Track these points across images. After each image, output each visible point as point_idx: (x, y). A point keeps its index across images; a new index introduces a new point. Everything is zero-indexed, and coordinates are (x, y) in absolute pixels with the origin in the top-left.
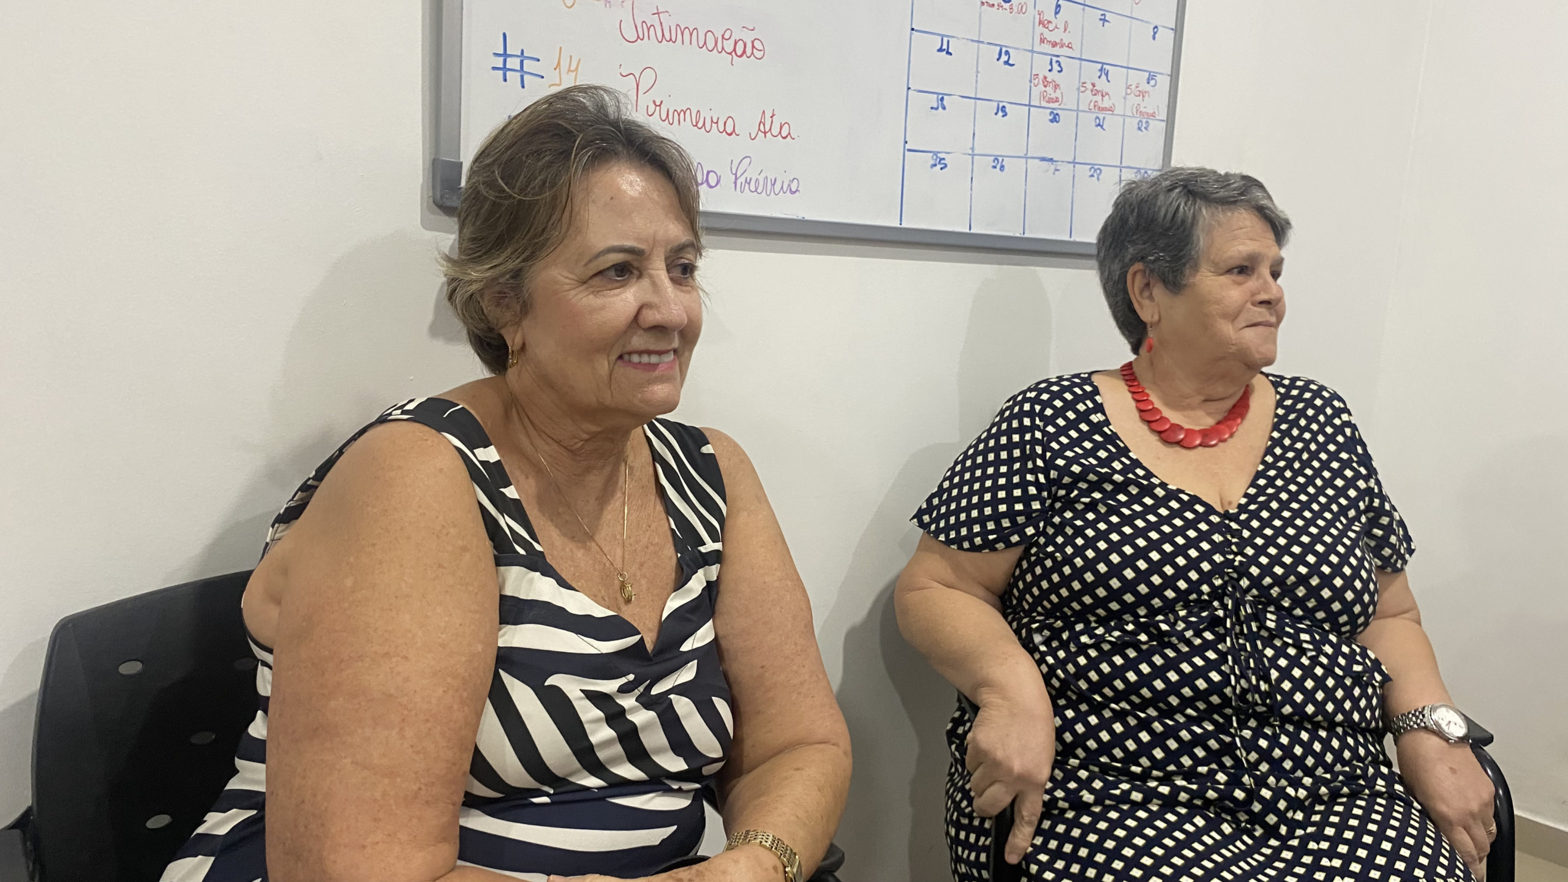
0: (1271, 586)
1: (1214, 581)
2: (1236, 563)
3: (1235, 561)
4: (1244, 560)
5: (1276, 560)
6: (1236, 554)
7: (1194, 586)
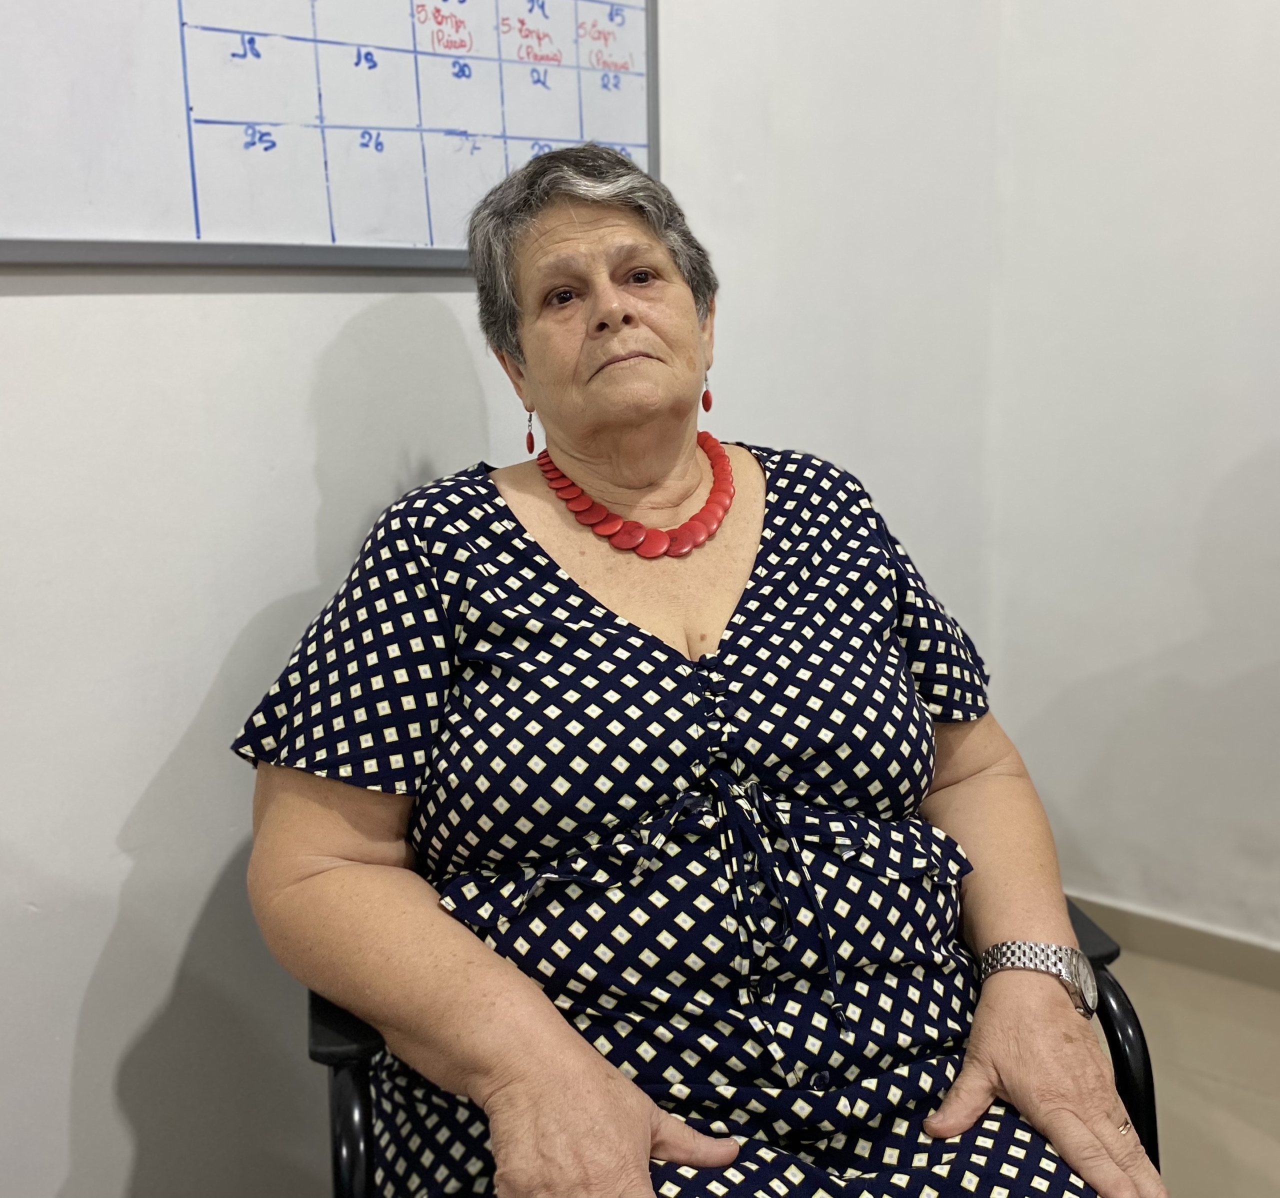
0: (777, 766)
1: (693, 769)
2: (725, 738)
3: (723, 733)
4: (735, 730)
5: (785, 725)
6: (723, 722)
7: (663, 783)
